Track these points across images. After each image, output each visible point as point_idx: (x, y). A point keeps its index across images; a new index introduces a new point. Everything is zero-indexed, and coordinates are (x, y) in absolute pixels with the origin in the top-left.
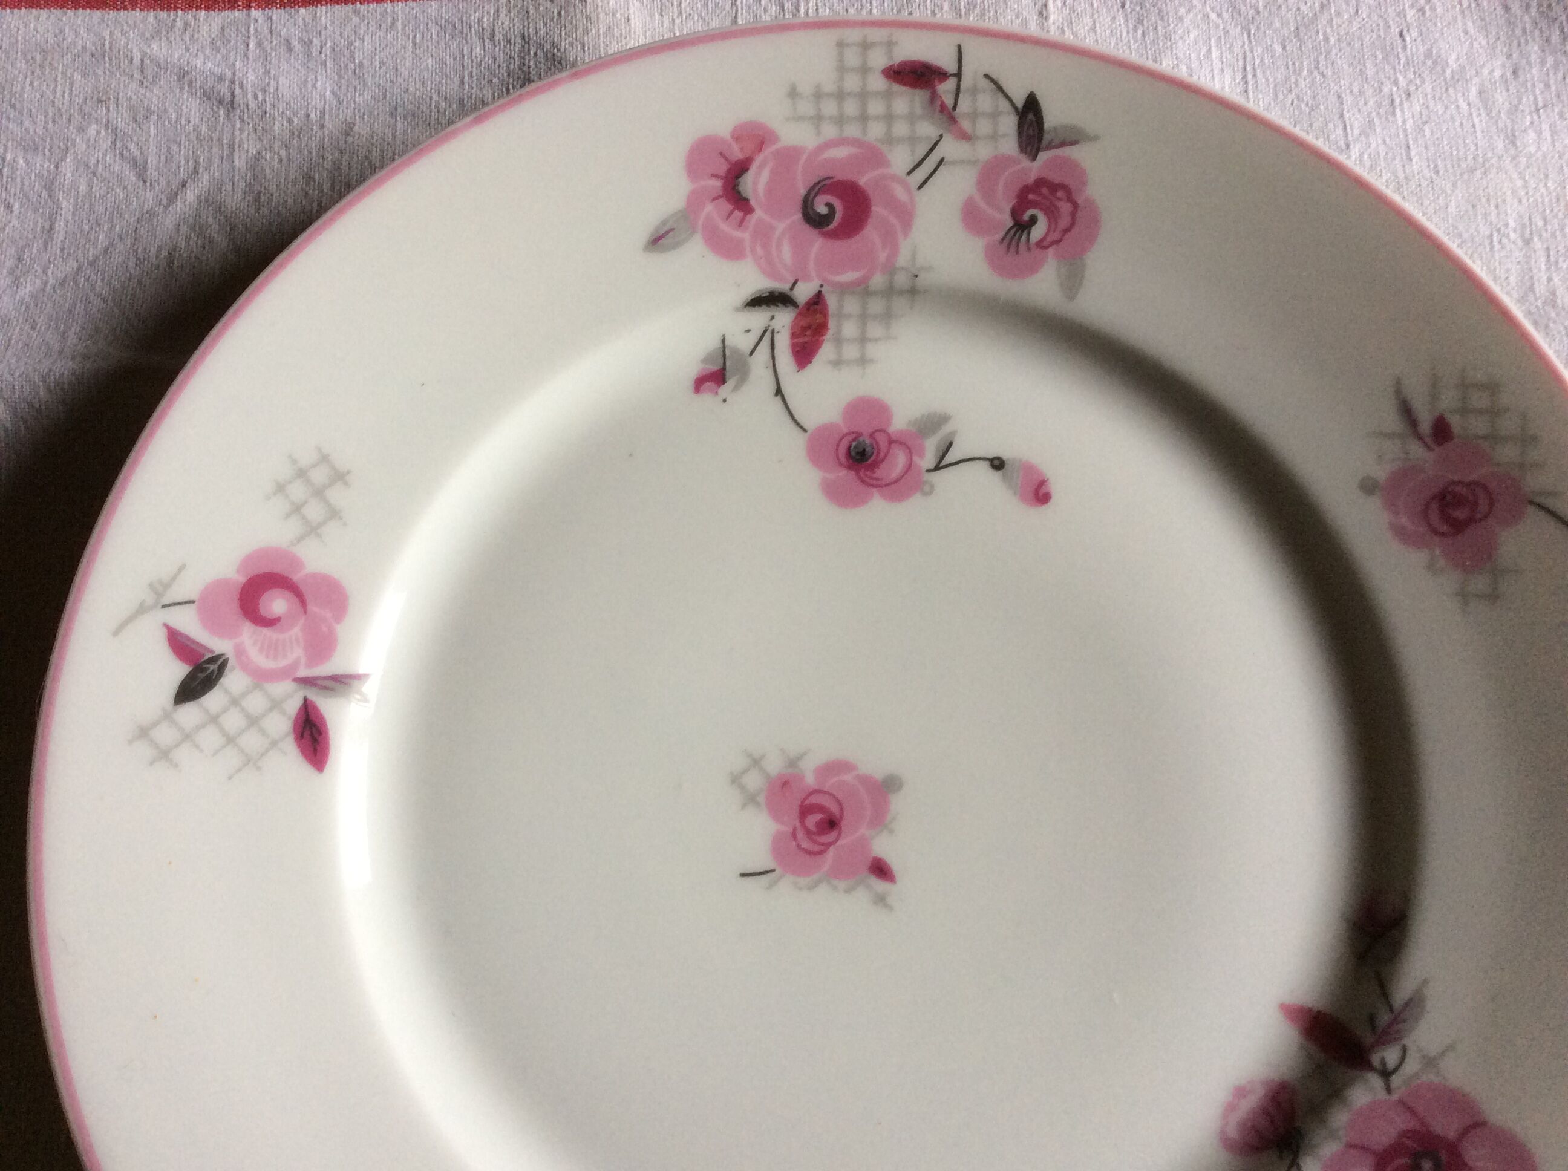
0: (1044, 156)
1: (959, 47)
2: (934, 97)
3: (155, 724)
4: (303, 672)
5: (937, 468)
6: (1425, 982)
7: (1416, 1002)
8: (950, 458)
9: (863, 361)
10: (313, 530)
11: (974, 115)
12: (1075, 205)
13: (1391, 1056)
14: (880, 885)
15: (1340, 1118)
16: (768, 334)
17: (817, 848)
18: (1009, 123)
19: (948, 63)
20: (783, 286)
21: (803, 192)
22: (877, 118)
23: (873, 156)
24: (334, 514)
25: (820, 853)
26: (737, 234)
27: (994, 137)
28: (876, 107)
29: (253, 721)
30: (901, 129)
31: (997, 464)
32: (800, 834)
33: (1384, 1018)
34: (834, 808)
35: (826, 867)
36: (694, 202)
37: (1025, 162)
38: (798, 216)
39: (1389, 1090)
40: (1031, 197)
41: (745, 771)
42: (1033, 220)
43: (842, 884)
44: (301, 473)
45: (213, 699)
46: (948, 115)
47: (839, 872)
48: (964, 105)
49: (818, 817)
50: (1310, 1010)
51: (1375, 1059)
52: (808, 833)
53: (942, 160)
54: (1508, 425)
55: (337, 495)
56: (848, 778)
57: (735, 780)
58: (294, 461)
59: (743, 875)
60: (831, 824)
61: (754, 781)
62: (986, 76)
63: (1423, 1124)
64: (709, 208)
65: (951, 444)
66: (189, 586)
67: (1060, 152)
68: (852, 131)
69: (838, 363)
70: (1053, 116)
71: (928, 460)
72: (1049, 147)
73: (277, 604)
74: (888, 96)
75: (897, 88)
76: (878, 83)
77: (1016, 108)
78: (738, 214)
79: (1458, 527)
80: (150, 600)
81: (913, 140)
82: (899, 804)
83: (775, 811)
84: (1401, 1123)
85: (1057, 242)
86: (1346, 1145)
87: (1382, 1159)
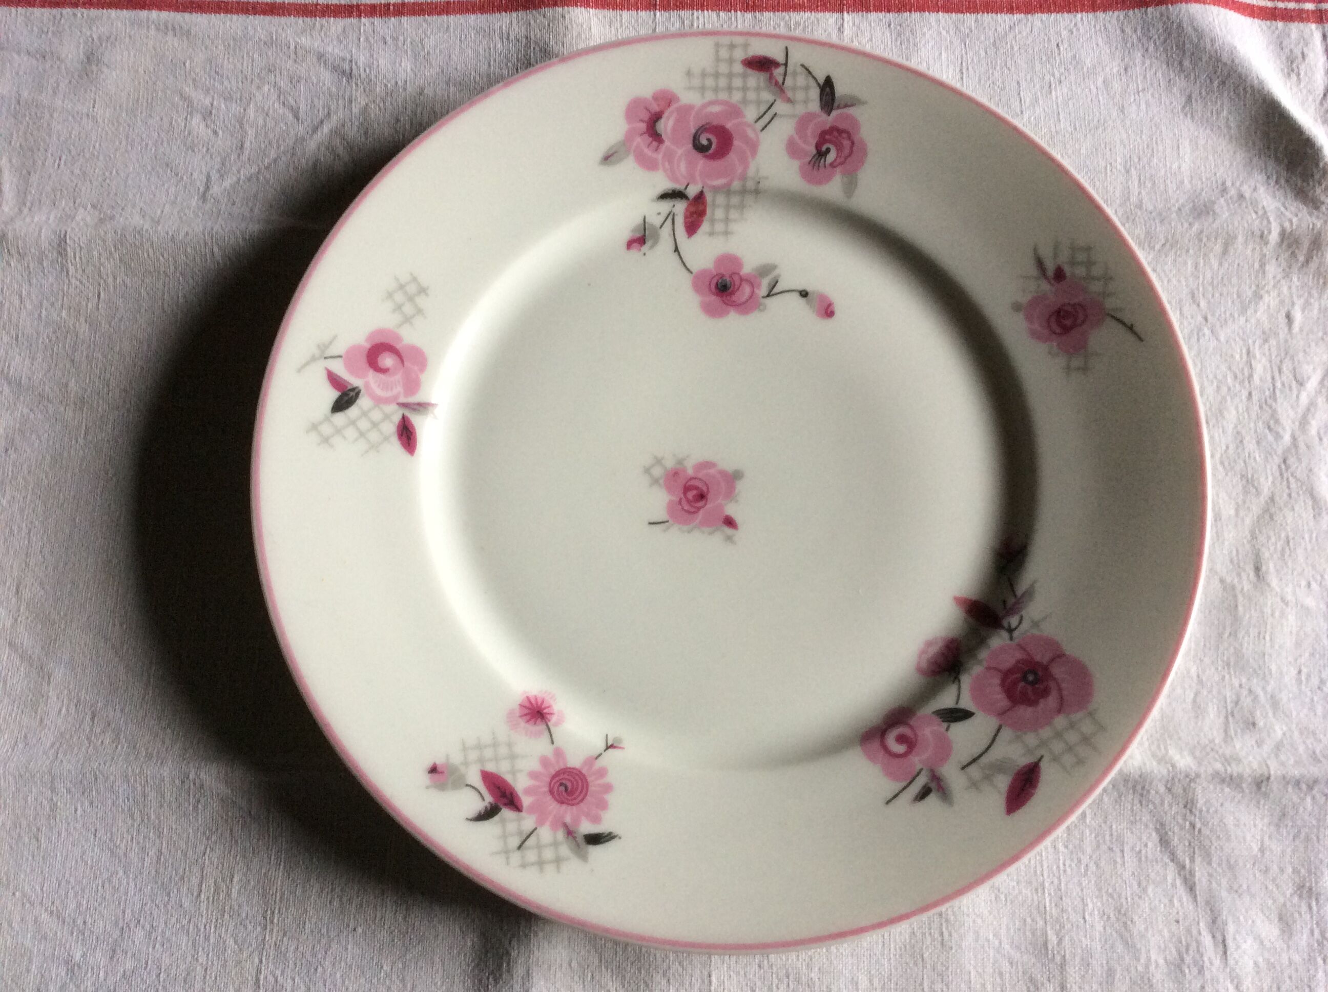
0: (834, 113)
1: (787, 48)
2: (771, 77)
3: (321, 423)
4: (402, 400)
5: (768, 296)
6: (1035, 582)
7: (1029, 593)
8: (776, 290)
9: (726, 233)
10: (407, 320)
11: (794, 89)
12: (853, 143)
13: (1014, 621)
14: (729, 531)
15: (983, 654)
16: (671, 216)
17: (693, 510)
18: (815, 93)
19: (780, 58)
20: (679, 187)
21: (693, 131)
22: (738, 89)
23: (735, 111)
24: (419, 311)
25: (694, 513)
26: (654, 155)
27: (806, 102)
28: (737, 82)
29: (375, 425)
30: (751, 95)
31: (804, 294)
32: (684, 502)
33: (1011, 601)
34: (704, 489)
35: (698, 521)
36: (629, 137)
37: (824, 116)
38: (690, 146)
39: (1011, 639)
40: (827, 137)
41: (653, 466)
42: (828, 150)
43: (706, 529)
44: (401, 287)
45: (353, 411)
46: (779, 88)
47: (706, 523)
48: (789, 82)
49: (694, 492)
50: (970, 600)
51: (1005, 624)
52: (689, 501)
53: (776, 114)
54: (1096, 271)
55: (421, 301)
56: (712, 471)
57: (647, 471)
58: (397, 279)
59: (650, 523)
60: (702, 496)
61: (657, 472)
62: (803, 66)
63: (1028, 654)
64: (638, 140)
65: (777, 282)
66: (339, 348)
67: (846, 110)
68: (723, 96)
69: (711, 234)
70: (841, 89)
71: (763, 291)
72: (839, 107)
73: (387, 361)
74: (744, 76)
75: (749, 71)
76: (739, 68)
77: (819, 84)
78: (655, 144)
79: (1066, 330)
80: (317, 352)
81: (758, 103)
82: (740, 486)
83: (669, 489)
84: (1019, 655)
85: (842, 164)
86: (987, 668)
87: (1006, 675)
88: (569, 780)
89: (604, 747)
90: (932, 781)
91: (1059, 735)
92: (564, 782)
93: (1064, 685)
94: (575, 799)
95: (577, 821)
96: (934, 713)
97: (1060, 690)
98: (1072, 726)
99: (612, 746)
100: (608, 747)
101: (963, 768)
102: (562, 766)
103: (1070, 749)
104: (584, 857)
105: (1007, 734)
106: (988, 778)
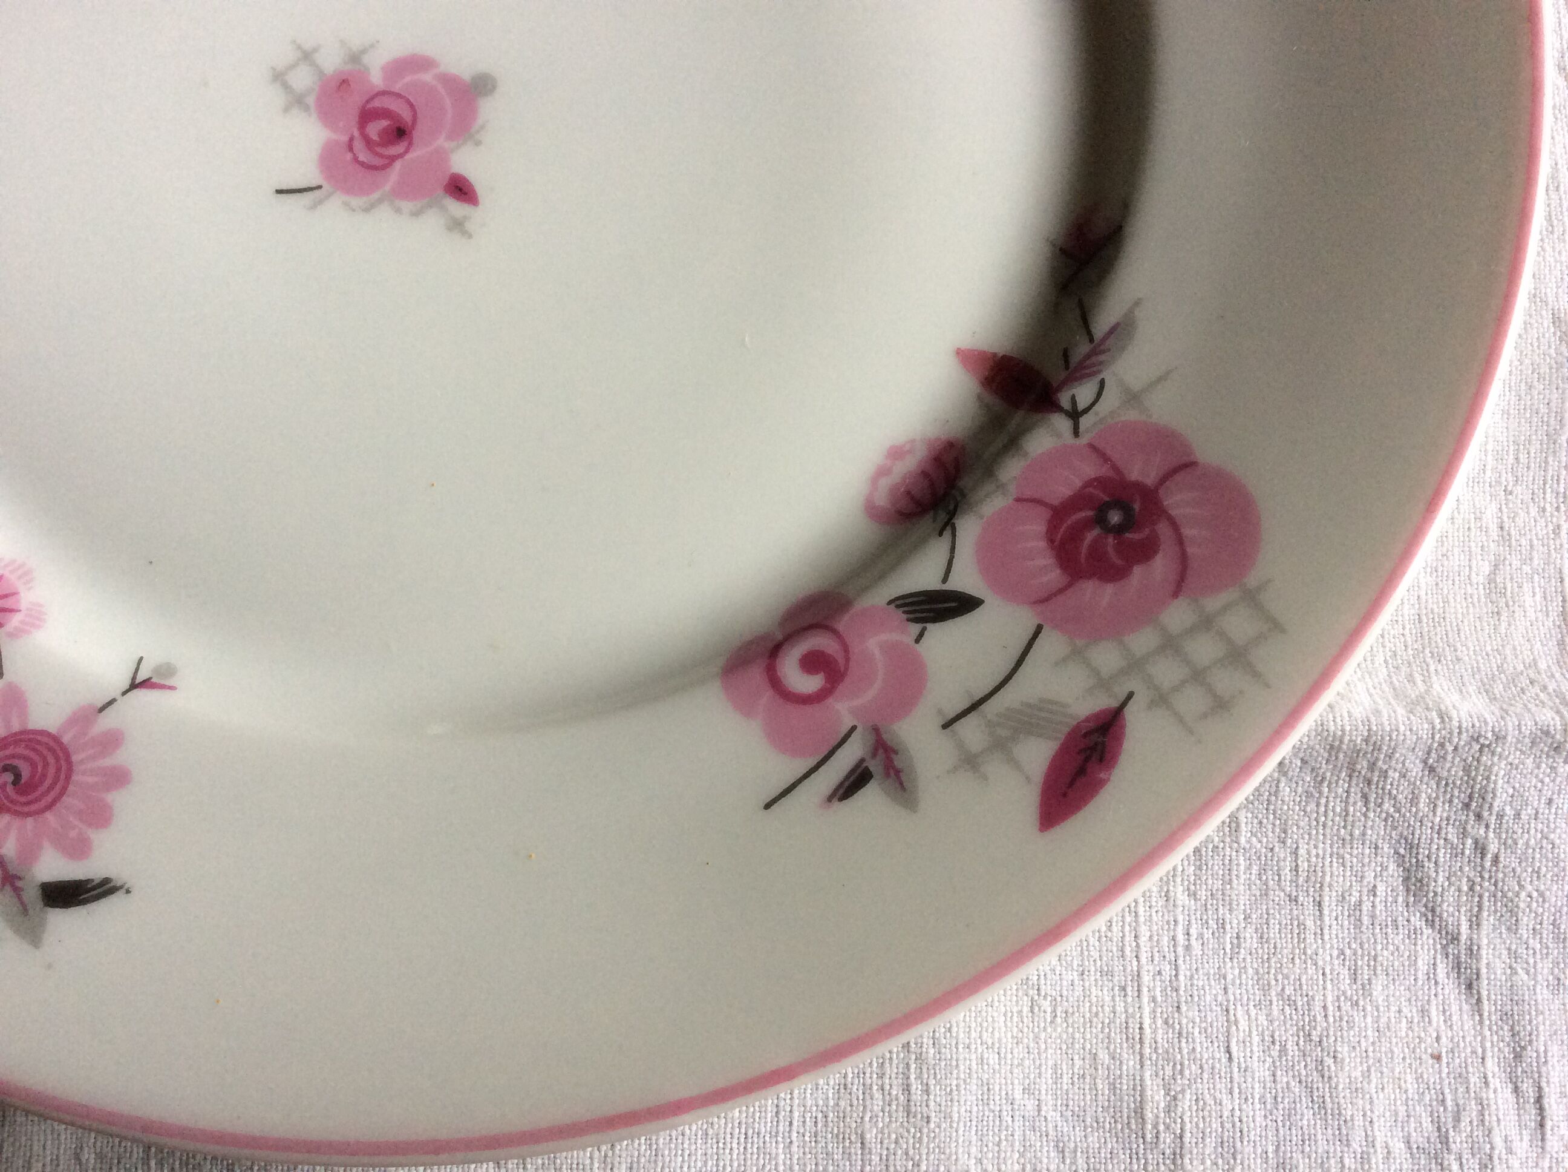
6: (1137, 303)
7: (1123, 330)
13: (1084, 393)
14: (456, 208)
15: (1012, 470)
17: (377, 161)
25: (384, 167)
32: (358, 145)
33: (1082, 349)
34: (406, 114)
35: (387, 188)
39: (1076, 432)
41: (292, 67)
43: (407, 206)
47: (408, 190)
49: (384, 123)
50: (995, 355)
51: (1064, 400)
52: (368, 142)
56: (427, 77)
57: (279, 77)
59: (279, 192)
60: (400, 133)
61: (303, 79)
63: (1115, 468)
82: (489, 110)
83: (326, 113)
84: (1090, 469)
86: (1018, 500)
87: (1058, 513)
88: (26, 758)
89: (126, 685)
90: (874, 755)
91: (1170, 645)
92: (16, 762)
93: (1188, 532)
94: (37, 800)
95: (29, 853)
96: (890, 603)
97: (1180, 541)
98: (1206, 623)
99: (146, 684)
100: (134, 686)
101: (946, 726)
102: (16, 727)
103: (1198, 676)
104: (33, 935)
105: (1052, 644)
106: (1000, 746)
